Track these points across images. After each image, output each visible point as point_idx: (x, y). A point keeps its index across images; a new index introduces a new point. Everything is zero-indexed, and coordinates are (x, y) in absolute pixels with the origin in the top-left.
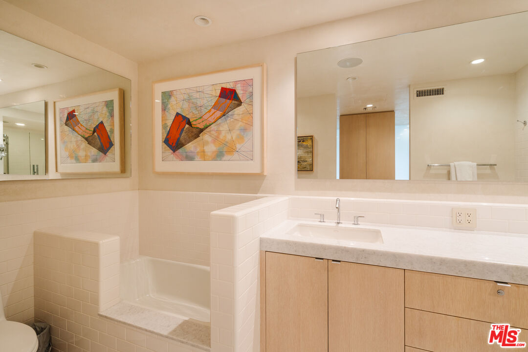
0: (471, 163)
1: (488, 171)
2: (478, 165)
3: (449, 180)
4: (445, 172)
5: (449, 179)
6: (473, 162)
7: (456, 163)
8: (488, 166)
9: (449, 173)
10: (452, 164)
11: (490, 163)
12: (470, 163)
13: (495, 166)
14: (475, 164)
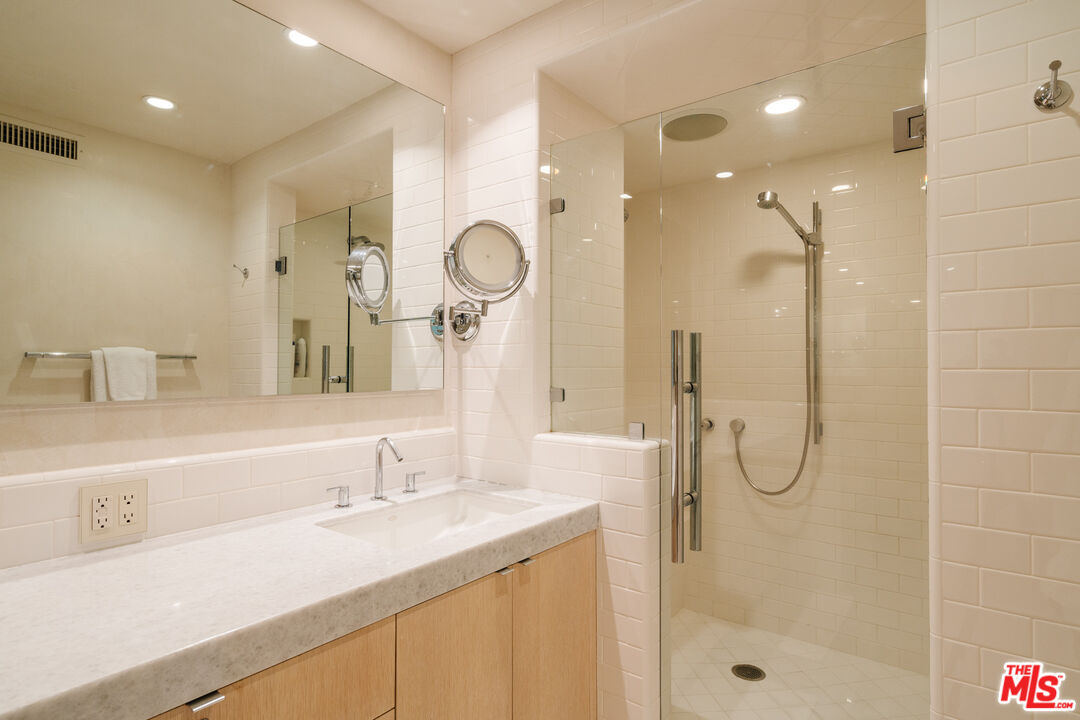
0: (143, 350)
1: (178, 370)
2: (158, 356)
3: (90, 400)
4: (79, 374)
5: (89, 396)
6: (147, 349)
7: (107, 351)
8: (181, 361)
9: (88, 377)
10: (95, 353)
11: (183, 354)
12: (141, 351)
13: (193, 361)
14: (153, 354)
